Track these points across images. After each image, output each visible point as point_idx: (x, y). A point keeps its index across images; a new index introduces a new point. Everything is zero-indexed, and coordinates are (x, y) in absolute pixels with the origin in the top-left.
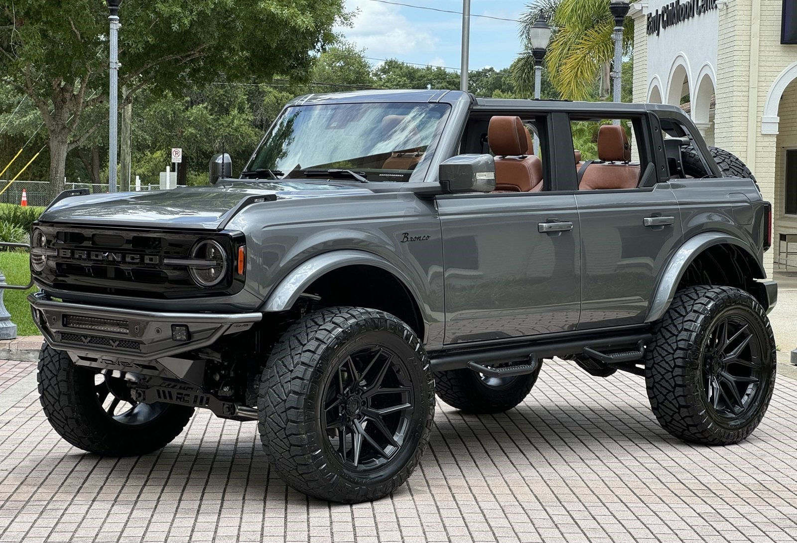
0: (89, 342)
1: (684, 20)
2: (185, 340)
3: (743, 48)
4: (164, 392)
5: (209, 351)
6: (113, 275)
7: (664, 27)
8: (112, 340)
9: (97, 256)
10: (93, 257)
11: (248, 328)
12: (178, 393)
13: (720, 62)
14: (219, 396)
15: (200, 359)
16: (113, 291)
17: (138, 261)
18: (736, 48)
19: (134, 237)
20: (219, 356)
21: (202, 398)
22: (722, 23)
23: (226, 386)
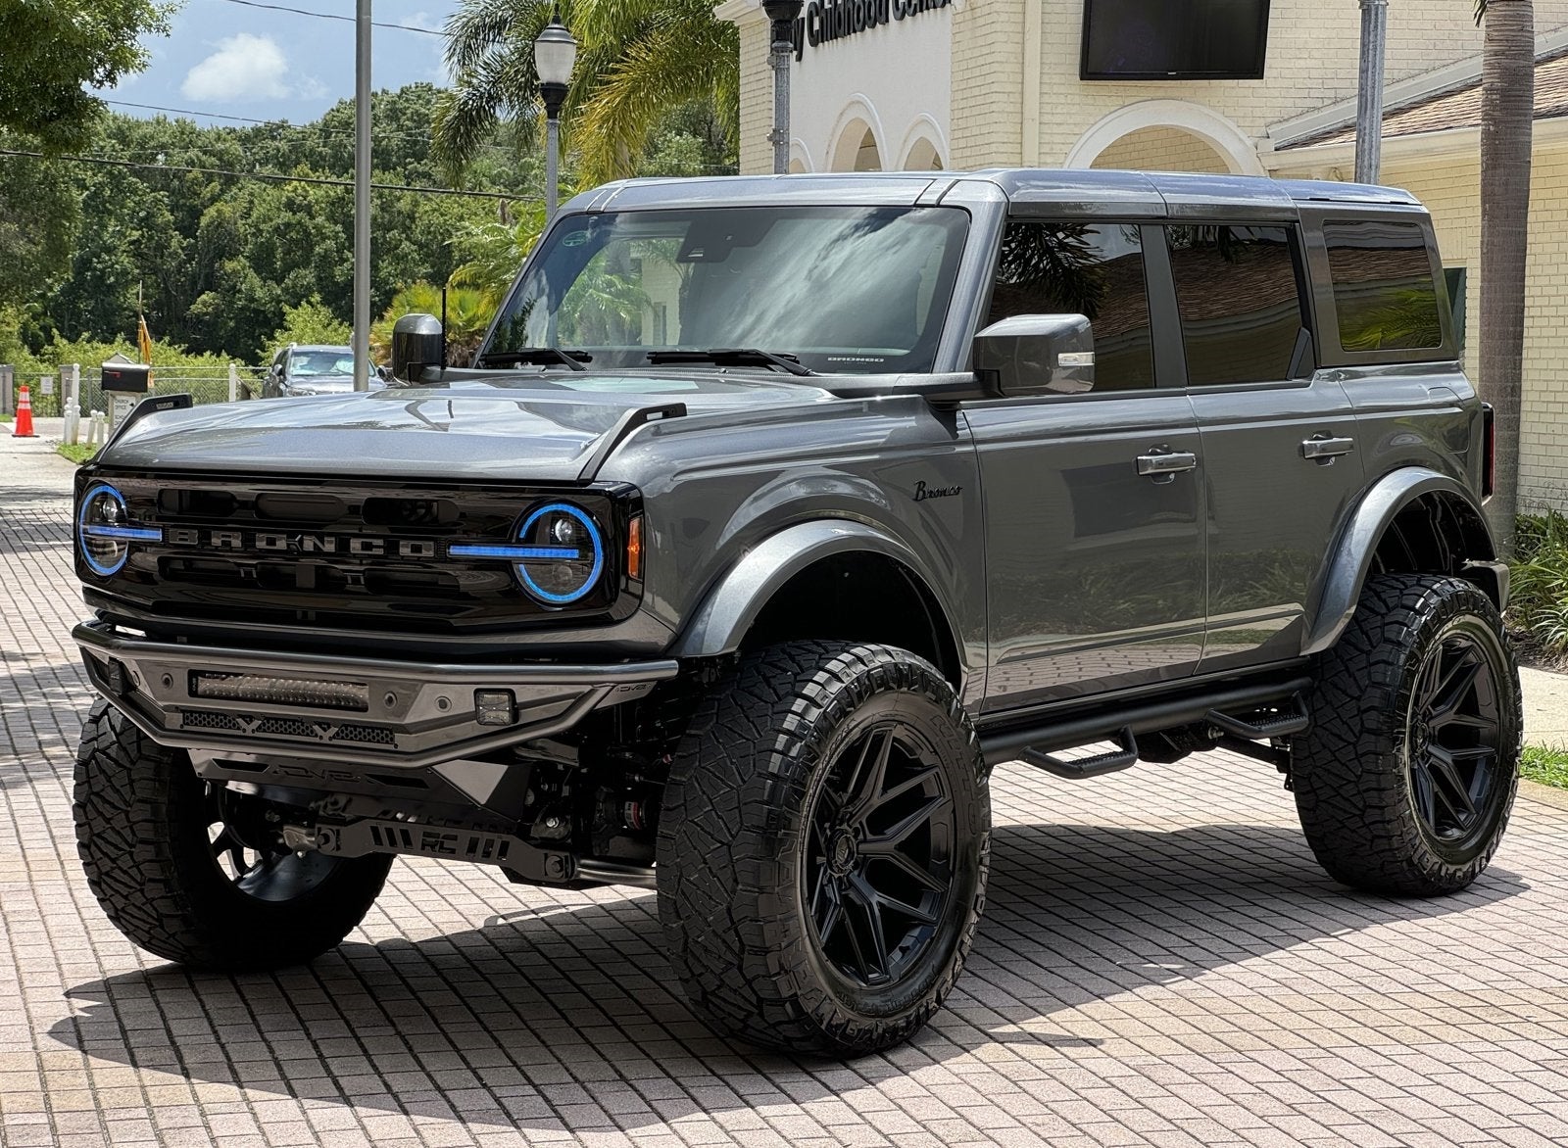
0: (259, 727)
1: (863, 29)
2: (505, 724)
3: (1009, 88)
4: (390, 832)
5: (551, 745)
6: (311, 582)
7: (814, 44)
8: (320, 724)
9: (271, 542)
10: (261, 544)
11: (644, 693)
12: (426, 834)
13: (958, 114)
14: (536, 839)
15: (523, 760)
16: (312, 615)
17: (381, 552)
18: (995, 88)
19: (369, 500)
20: (576, 757)
21: (490, 843)
22: (958, 38)
23: (554, 817)
